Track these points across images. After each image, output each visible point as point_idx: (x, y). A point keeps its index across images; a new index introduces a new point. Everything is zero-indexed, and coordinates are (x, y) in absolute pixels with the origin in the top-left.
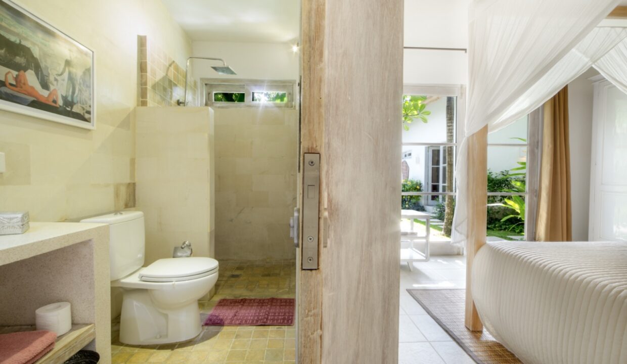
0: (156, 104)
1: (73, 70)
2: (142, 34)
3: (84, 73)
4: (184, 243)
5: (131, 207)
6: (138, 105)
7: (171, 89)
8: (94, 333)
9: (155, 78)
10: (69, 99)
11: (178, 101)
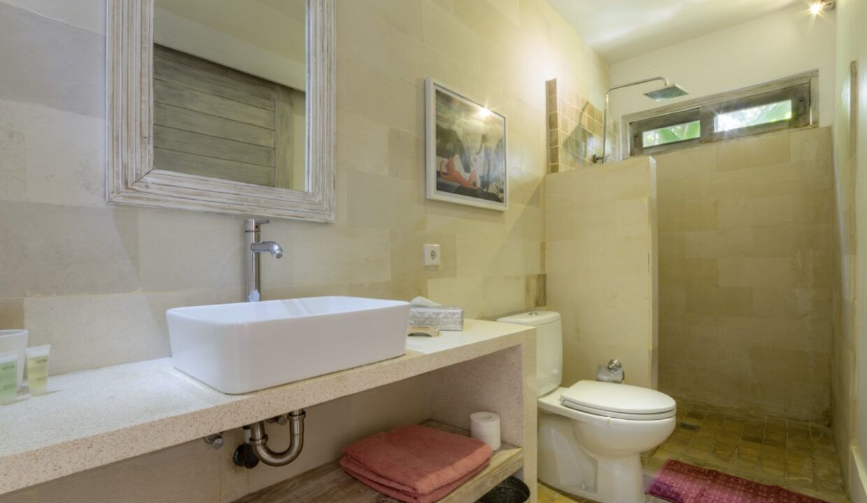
0: (569, 167)
1: (488, 144)
2: (550, 78)
3: (498, 146)
4: (611, 362)
5: (541, 306)
6: (548, 173)
7: (585, 141)
8: (521, 460)
9: (567, 132)
10: (486, 179)
11: (594, 156)
